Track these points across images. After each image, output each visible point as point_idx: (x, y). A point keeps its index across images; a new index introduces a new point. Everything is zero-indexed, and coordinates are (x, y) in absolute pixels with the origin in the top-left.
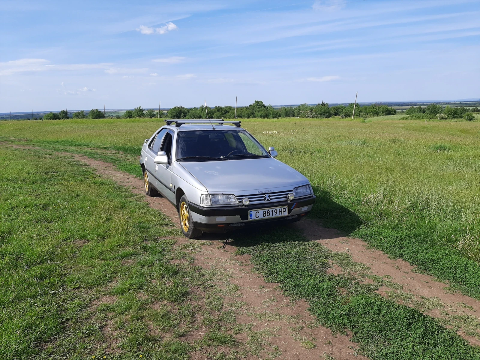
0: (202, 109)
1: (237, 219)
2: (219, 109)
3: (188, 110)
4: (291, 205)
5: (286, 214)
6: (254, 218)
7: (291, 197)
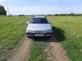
0: (61, 14)
1: (32, 35)
2: (64, 14)
3: (58, 15)
4: (45, 34)
5: (43, 36)
6: (36, 36)
7: (45, 32)
